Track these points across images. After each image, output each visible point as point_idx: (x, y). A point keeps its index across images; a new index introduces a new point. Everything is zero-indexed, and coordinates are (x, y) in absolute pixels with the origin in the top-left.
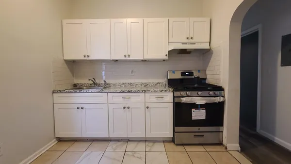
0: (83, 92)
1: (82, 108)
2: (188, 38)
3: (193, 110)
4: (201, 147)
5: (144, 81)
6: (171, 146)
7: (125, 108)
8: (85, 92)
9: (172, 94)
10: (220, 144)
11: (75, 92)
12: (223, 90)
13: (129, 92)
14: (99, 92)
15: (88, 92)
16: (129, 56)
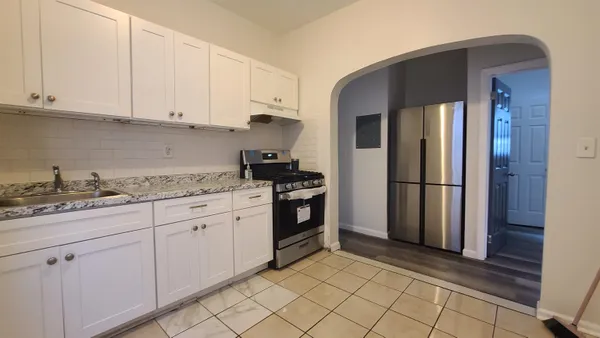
0: (73, 209)
1: (70, 258)
2: (276, 100)
3: (298, 209)
4: (306, 260)
5: (196, 170)
6: (274, 274)
7: (196, 228)
8: (81, 209)
9: (271, 189)
10: (321, 249)
11: (37, 212)
12: (323, 177)
13: (205, 192)
14: (129, 202)
15: (93, 207)
16: (181, 115)
